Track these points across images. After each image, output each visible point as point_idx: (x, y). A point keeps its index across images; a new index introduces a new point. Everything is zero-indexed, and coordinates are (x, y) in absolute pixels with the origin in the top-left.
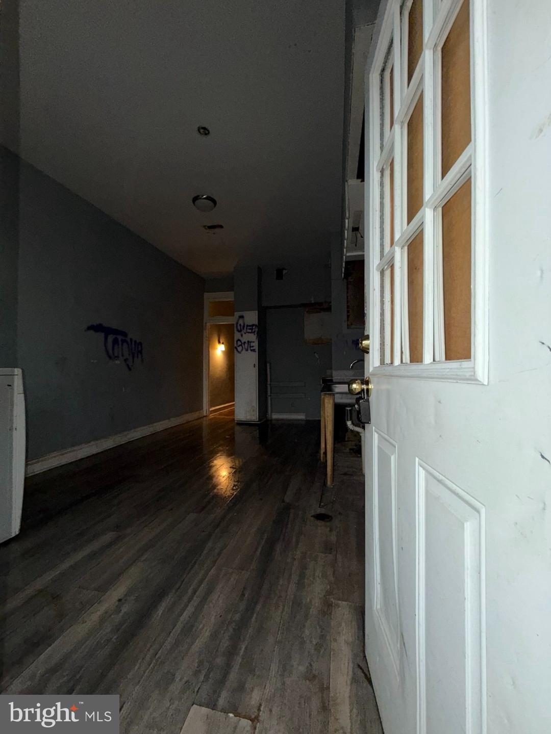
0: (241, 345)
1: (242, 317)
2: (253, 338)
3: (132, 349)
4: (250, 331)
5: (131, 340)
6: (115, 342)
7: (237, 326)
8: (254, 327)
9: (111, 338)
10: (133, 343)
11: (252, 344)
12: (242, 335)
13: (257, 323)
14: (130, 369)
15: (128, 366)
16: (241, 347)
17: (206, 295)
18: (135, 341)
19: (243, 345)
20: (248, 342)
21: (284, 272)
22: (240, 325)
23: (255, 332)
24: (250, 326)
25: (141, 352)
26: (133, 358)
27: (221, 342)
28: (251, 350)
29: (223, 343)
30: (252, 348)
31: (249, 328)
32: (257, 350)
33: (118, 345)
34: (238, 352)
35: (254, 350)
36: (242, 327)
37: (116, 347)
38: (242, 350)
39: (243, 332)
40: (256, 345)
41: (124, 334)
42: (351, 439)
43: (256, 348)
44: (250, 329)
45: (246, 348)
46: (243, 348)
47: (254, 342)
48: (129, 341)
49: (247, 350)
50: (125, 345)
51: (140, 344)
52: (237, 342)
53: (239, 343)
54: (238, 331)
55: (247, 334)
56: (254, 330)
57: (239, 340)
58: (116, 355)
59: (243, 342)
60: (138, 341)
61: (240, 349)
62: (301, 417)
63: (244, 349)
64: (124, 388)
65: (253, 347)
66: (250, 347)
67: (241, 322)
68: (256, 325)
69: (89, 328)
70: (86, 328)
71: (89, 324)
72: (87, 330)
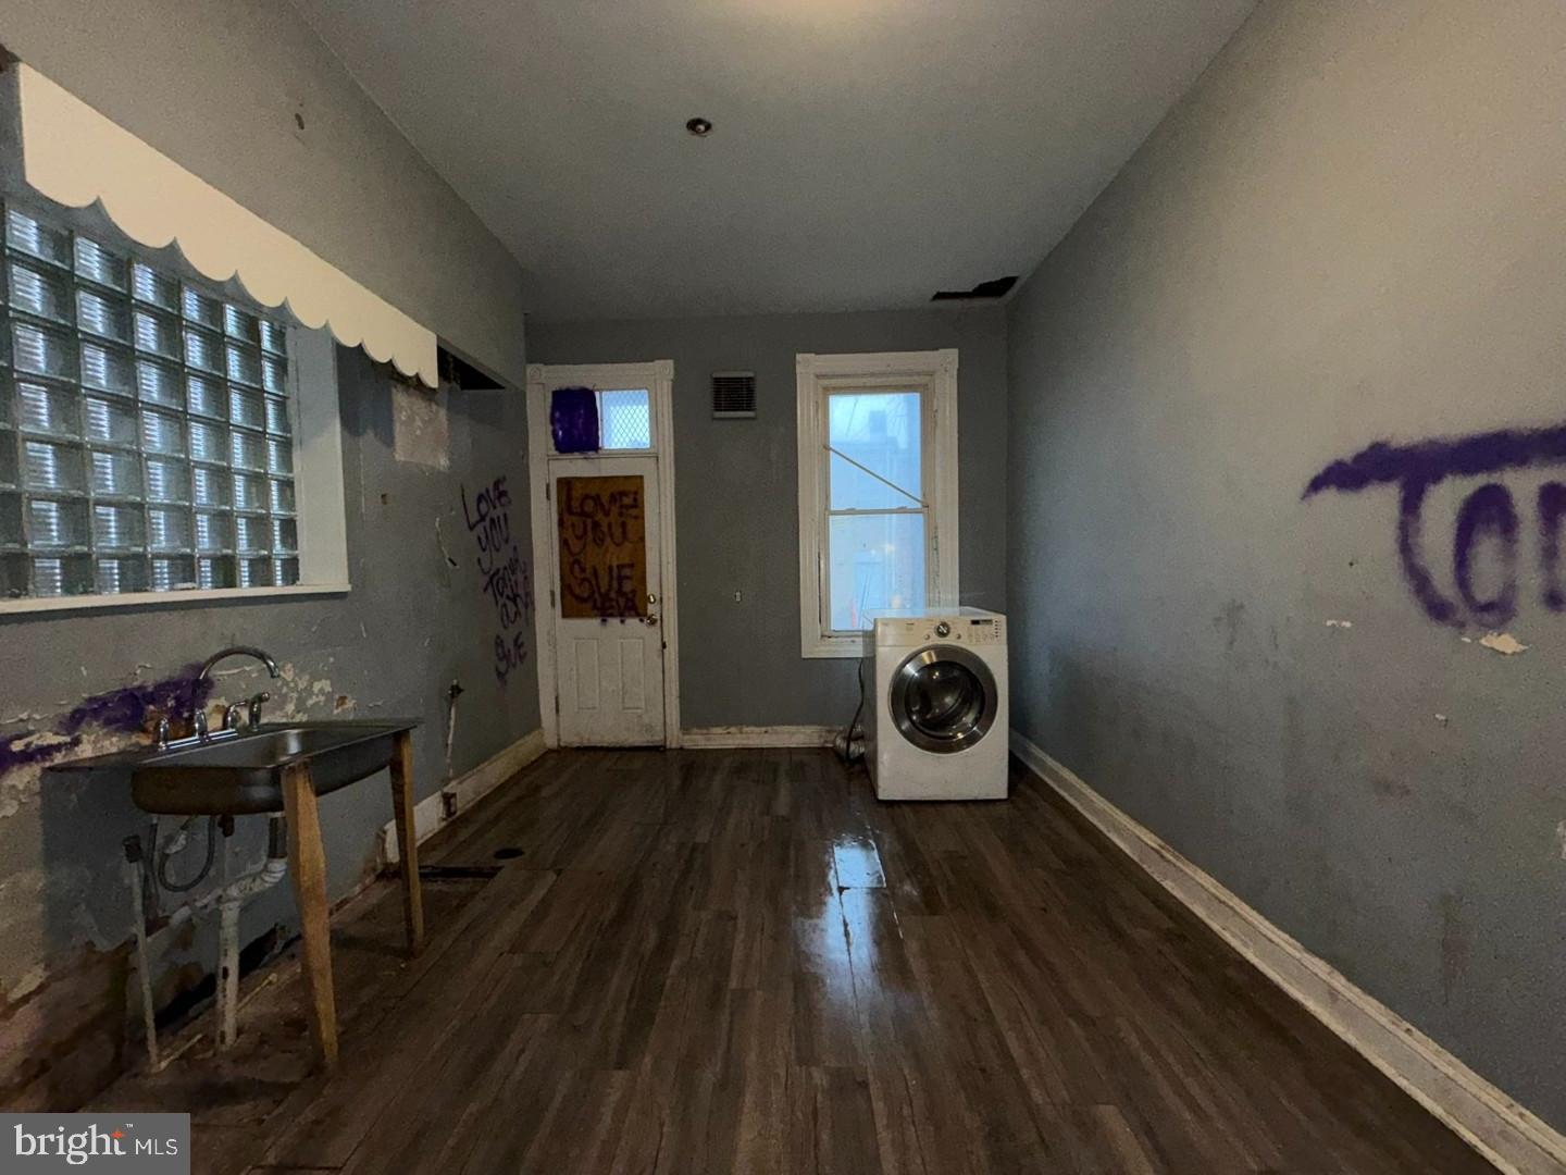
9: (1446, 499)
37: (1486, 547)
69: (1317, 485)
70: (1307, 484)
71: (1318, 468)
72: (1313, 495)
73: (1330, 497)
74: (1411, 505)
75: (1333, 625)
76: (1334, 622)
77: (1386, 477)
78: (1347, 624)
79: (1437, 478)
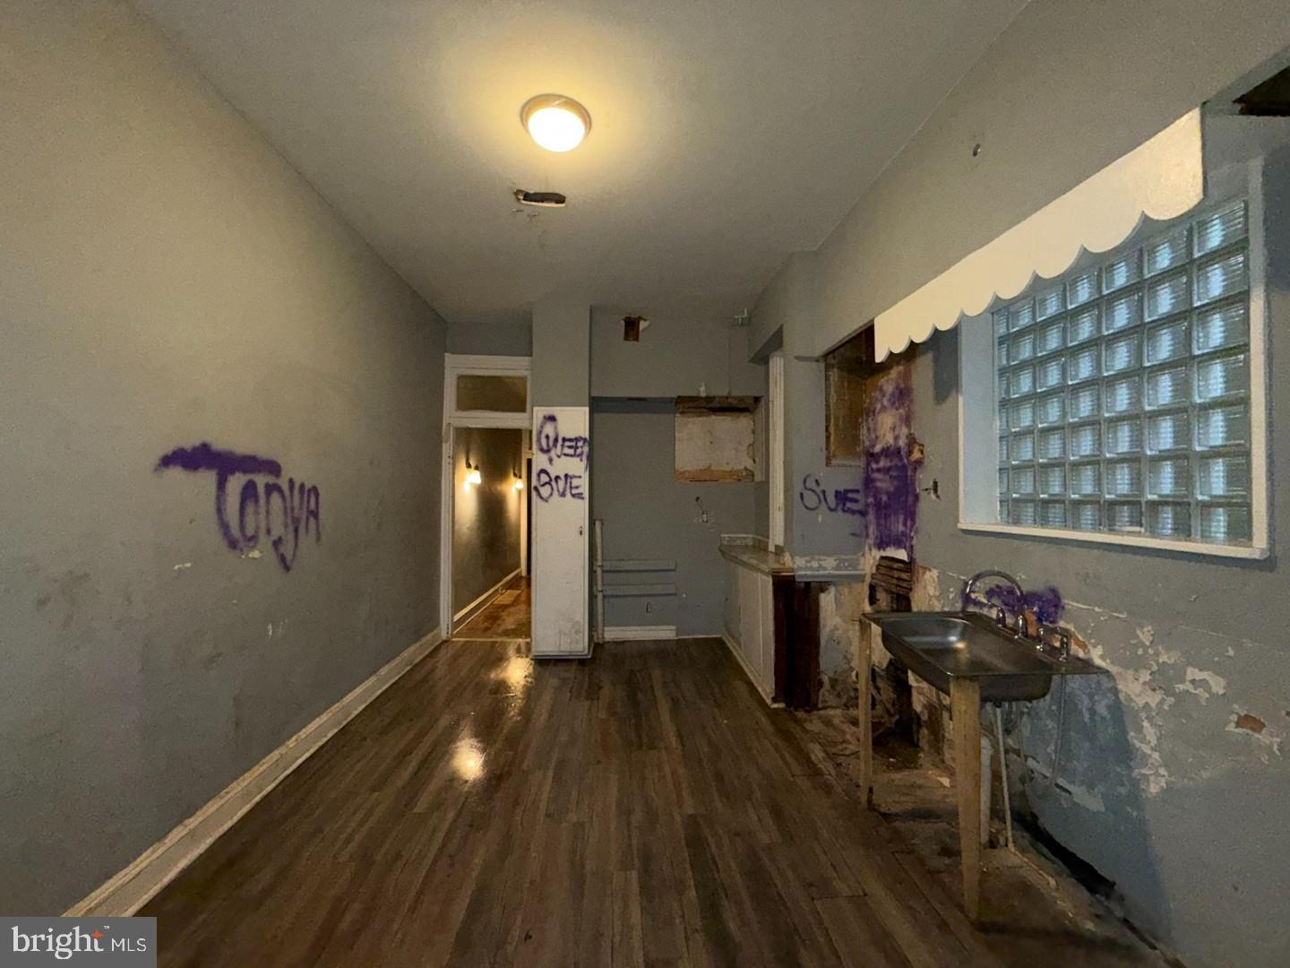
0: (549, 483)
1: (552, 419)
2: (577, 467)
3: (293, 509)
4: (571, 451)
5: (291, 482)
6: (249, 492)
7: (539, 440)
8: (580, 444)
9: (236, 482)
10: (296, 491)
11: (575, 482)
12: (551, 460)
13: (587, 436)
14: (287, 568)
15: (283, 558)
16: (548, 487)
17: (450, 359)
18: (302, 486)
19: (553, 483)
20: (566, 476)
21: (643, 325)
22: (547, 437)
23: (581, 455)
24: (570, 440)
25: (314, 514)
26: (296, 530)
27: (473, 465)
28: (573, 496)
29: (477, 468)
30: (574, 491)
31: (567, 444)
32: (586, 495)
33: (257, 501)
34: (542, 498)
35: (580, 496)
36: (551, 443)
37: (250, 509)
38: (551, 495)
39: (553, 454)
40: (583, 484)
41: (273, 468)
42: (829, 704)
43: (585, 490)
44: (570, 447)
45: (561, 490)
46: (552, 489)
47: (580, 477)
48: (285, 487)
49: (563, 495)
50: (275, 497)
51: (314, 490)
52: (539, 475)
53: (544, 478)
54: (542, 450)
55: (563, 457)
56: (579, 451)
57: (543, 471)
58: (250, 531)
59: (553, 477)
60: (308, 486)
61: (545, 491)
62: (666, 633)
63: (555, 493)
64: (270, 627)
65: (577, 487)
66: (571, 488)
67: (549, 429)
68: (585, 440)
69: (167, 461)
70: (157, 462)
71: (168, 448)
72: (163, 469)
73: (176, 473)
74: (221, 485)
75: (179, 568)
76: (180, 566)
77: (210, 466)
78: (188, 565)
79: (232, 473)
